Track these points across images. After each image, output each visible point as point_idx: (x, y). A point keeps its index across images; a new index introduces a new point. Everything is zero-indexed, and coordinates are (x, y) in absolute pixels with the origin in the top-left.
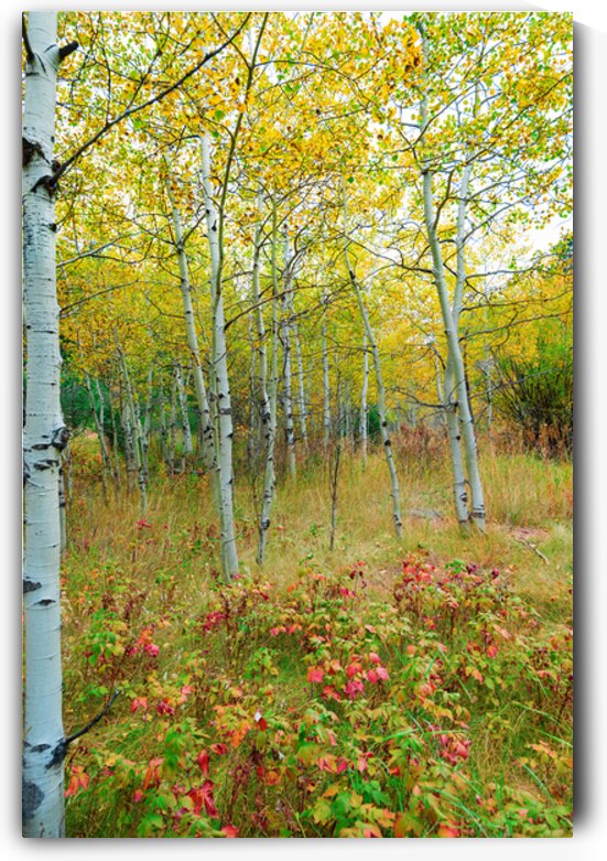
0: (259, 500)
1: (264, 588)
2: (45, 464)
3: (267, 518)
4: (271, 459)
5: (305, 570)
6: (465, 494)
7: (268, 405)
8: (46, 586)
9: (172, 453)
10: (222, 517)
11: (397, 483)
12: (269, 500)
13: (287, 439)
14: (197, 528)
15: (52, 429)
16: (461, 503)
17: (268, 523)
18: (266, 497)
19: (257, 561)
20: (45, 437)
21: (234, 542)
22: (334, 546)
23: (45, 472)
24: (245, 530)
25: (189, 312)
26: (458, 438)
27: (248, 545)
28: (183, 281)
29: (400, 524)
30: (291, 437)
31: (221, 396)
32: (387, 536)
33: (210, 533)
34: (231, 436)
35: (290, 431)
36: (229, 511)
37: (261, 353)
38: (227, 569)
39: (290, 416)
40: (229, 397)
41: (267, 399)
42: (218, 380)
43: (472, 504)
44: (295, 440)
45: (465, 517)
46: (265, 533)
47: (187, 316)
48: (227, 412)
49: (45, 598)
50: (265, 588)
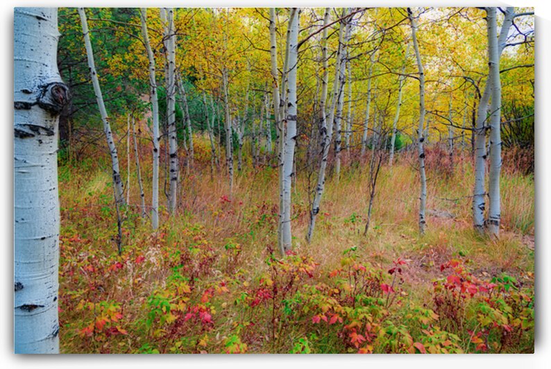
0: (312, 191)
1: (309, 268)
2: (27, 130)
3: (318, 206)
4: (325, 160)
5: (348, 260)
6: (484, 204)
7: (325, 121)
8: (32, 286)
9: (258, 152)
10: (282, 202)
11: (425, 189)
12: (320, 192)
13: (336, 148)
14: (264, 206)
15: (38, 83)
16: (478, 211)
17: (318, 210)
18: (319, 189)
19: (306, 238)
20: (26, 92)
21: (289, 223)
22: (368, 233)
23: (28, 140)
24: (300, 211)
25: (273, 47)
26: (485, 157)
27: (301, 223)
28: (271, 22)
29: (424, 222)
30: (339, 147)
31: (290, 105)
32: (411, 230)
33: (274, 210)
34: (294, 138)
35: (339, 142)
36: (288, 198)
37: (324, 83)
38: (282, 243)
39: (340, 132)
40: (296, 106)
41: (324, 117)
42: (288, 91)
43: (490, 212)
44: (341, 149)
45: (481, 223)
46: (314, 218)
47: (272, 50)
48: (293, 118)
49: (28, 303)
50: (311, 268)
